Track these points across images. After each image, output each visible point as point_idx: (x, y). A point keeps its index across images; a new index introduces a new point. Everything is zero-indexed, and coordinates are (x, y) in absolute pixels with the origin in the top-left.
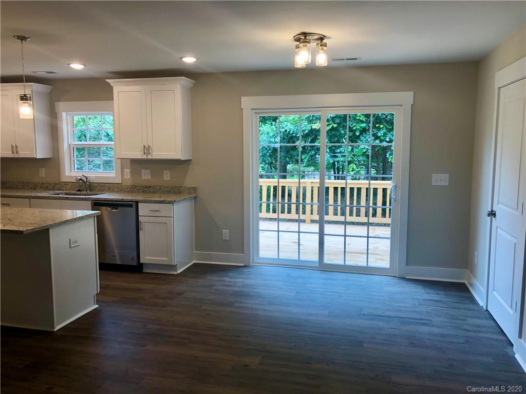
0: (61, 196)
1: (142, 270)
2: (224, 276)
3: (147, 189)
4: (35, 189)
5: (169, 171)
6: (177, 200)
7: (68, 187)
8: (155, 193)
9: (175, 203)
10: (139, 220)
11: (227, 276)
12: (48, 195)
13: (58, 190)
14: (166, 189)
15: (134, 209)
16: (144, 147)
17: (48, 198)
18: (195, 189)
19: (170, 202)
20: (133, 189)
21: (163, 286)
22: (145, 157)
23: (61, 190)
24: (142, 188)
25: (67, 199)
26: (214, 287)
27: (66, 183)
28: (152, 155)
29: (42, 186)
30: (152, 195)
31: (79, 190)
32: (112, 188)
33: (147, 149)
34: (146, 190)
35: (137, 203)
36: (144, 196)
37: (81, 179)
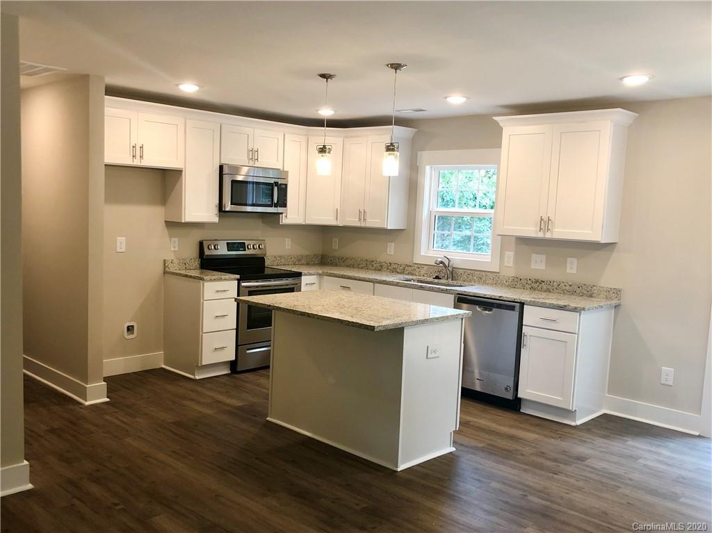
0: (412, 283)
1: (520, 408)
2: (659, 446)
3: (537, 284)
4: (380, 270)
5: (575, 259)
6: (587, 308)
7: (423, 272)
8: (550, 292)
9: (582, 312)
10: (523, 331)
11: (666, 447)
12: (398, 281)
13: (408, 274)
14: (568, 288)
15: (516, 314)
16: (542, 219)
17: (397, 284)
18: (618, 292)
19: (575, 310)
20: (515, 283)
21: (553, 440)
22: (540, 235)
23: (412, 274)
24: (529, 282)
25: (422, 288)
26: (641, 461)
27: (420, 266)
28: (552, 233)
29: (390, 268)
30: (544, 295)
31: (437, 277)
32: (484, 279)
33: (545, 223)
34: (536, 286)
35: (522, 304)
36: (532, 296)
37: (442, 262)
